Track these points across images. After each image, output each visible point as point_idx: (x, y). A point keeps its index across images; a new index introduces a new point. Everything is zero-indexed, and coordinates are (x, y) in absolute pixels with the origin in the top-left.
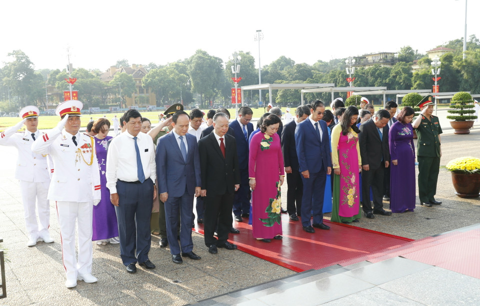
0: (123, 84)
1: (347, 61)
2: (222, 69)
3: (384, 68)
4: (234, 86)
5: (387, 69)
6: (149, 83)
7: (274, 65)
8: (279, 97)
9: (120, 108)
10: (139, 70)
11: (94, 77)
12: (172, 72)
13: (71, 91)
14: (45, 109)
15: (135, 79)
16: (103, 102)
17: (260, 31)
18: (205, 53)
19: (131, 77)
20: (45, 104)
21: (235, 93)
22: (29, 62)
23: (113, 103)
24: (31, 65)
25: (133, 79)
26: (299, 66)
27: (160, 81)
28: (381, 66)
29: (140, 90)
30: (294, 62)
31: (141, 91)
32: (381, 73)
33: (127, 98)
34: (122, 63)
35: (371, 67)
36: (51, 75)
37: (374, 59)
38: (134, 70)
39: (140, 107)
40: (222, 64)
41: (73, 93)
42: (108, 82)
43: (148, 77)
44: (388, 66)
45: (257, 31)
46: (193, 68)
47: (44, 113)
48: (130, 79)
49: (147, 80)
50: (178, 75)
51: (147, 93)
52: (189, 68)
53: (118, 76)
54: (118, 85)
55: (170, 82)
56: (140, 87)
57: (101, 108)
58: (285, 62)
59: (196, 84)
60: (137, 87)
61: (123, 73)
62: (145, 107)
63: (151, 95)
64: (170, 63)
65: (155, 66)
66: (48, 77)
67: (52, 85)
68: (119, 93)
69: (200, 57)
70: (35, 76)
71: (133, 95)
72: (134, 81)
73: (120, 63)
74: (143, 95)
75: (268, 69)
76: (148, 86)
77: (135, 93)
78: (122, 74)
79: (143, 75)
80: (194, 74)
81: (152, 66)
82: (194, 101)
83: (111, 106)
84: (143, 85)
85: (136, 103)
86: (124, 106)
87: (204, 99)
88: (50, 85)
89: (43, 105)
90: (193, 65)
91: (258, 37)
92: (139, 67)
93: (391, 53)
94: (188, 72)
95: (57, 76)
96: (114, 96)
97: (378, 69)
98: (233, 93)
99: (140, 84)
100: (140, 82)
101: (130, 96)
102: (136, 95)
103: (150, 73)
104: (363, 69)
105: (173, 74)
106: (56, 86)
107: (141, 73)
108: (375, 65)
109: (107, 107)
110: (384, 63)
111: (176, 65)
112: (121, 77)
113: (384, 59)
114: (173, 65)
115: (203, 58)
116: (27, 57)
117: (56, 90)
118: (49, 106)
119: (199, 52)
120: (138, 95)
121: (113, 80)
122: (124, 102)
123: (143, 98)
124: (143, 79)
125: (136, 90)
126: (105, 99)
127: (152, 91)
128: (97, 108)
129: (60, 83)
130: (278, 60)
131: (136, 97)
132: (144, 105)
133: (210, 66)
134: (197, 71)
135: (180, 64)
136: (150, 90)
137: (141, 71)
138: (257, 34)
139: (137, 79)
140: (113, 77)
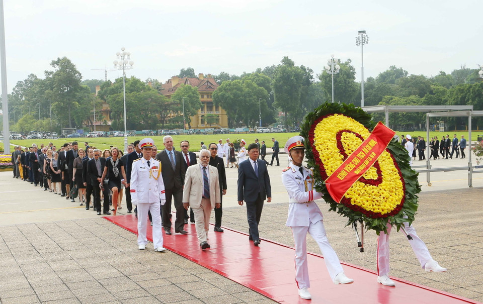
2: (311, 81)
9: (183, 129)
11: (151, 90)
15: (202, 93)
16: (162, 122)
17: (364, 32)
19: (196, 90)
20: (92, 123)
22: (74, 71)
23: (173, 122)
24: (77, 75)
25: (198, 92)
26: (414, 78)
29: (207, 106)
31: (210, 108)
38: (201, 82)
42: (169, 96)
43: (219, 90)
45: (360, 32)
50: (255, 88)
51: (216, 110)
53: (181, 89)
54: (181, 100)
55: (245, 95)
56: (209, 103)
61: (186, 85)
63: (222, 114)
64: (247, 73)
65: (228, 77)
66: (98, 90)
68: (181, 110)
71: (199, 113)
73: (184, 72)
74: (212, 113)
77: (202, 110)
78: (186, 87)
81: (224, 77)
82: (275, 121)
85: (203, 123)
86: (187, 126)
88: (99, 100)
89: (90, 124)
91: (361, 39)
92: (208, 77)
95: (109, 88)
96: (175, 114)
100: (208, 97)
102: (203, 113)
103: (223, 85)
107: (209, 85)
116: (73, 65)
120: (206, 113)
122: (188, 122)
123: (212, 116)
124: (214, 93)
131: (203, 116)
132: (213, 125)
134: (281, 83)
136: (220, 107)
137: (210, 83)
138: (360, 35)
139: (204, 93)
140: (175, 89)
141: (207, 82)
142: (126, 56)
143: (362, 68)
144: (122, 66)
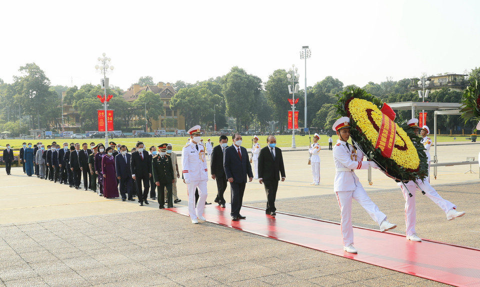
0: (148, 104)
1: (419, 83)
2: (260, 90)
3: (453, 92)
4: (291, 109)
5: (457, 93)
6: (178, 104)
7: (319, 86)
8: (328, 122)
9: (145, 132)
10: (167, 89)
11: (116, 95)
12: (204, 92)
13: (106, 110)
14: (60, 132)
15: (162, 100)
16: (124, 125)
17: (307, 47)
18: (242, 71)
19: (159, 97)
20: (60, 126)
21: (292, 116)
22: (43, 77)
23: (135, 126)
24: (45, 81)
25: (160, 99)
27: (190, 101)
28: (450, 90)
29: (167, 112)
30: (342, 84)
31: (169, 113)
32: (450, 98)
33: (153, 121)
34: (146, 81)
35: (438, 90)
36: (68, 93)
37: (441, 81)
38: (161, 89)
39: (166, 131)
40: (262, 84)
41: (108, 112)
42: (132, 101)
43: (177, 97)
44: (458, 90)
45: (304, 47)
46: (228, 88)
47: (58, 135)
48: (157, 99)
49: (176, 101)
50: (210, 95)
51: (175, 115)
52: (224, 88)
53: (143, 95)
54: (143, 105)
55: (201, 103)
56: (168, 108)
57: (123, 131)
58: (331, 84)
59: (231, 107)
60: (164, 108)
61: (148, 91)
62: (174, 131)
63: (178, 117)
64: (200, 81)
65: (184, 85)
66: (64, 95)
67: (68, 104)
68: (144, 115)
69: (236, 76)
70: (50, 93)
71: (160, 117)
72: (161, 102)
73: (142, 80)
74: (170, 117)
75: (312, 91)
76: (177, 107)
77: (162, 115)
78: (148, 93)
79: (171, 95)
80: (229, 95)
82: (227, 126)
83: (134, 129)
84: (170, 106)
85: (162, 126)
86: (149, 129)
87: (240, 124)
88: (66, 104)
89: (58, 126)
90: (229, 84)
91: (304, 53)
92: (167, 85)
93: (461, 75)
94: (222, 93)
95: (74, 94)
96: (138, 118)
97: (447, 94)
98: (290, 117)
99: (167, 106)
100: (168, 103)
101: (156, 119)
102: (163, 118)
103: (180, 92)
104: (430, 92)
105: (206, 95)
106: (73, 105)
107: (168, 92)
108: (443, 89)
109: (130, 131)
110: (453, 87)
111: (209, 84)
112: (146, 96)
113: (453, 82)
114: (205, 84)
115: (240, 76)
116: (42, 71)
117: (72, 110)
118: (65, 128)
119: (235, 69)
120: (165, 117)
121: (137, 100)
122: (150, 125)
123: (171, 120)
124: (172, 99)
125: (163, 112)
126: (128, 121)
127: (181, 113)
128: (119, 131)
129: (78, 102)
130: (324, 81)
131: (162, 120)
132: (172, 129)
133: (248, 86)
134: (234, 91)
135: (213, 83)
136: (178, 112)
137: (169, 91)
138: (304, 50)
139: (164, 100)
140: (137, 96)
141: (167, 91)
142: (107, 61)
143: (306, 79)
144: (103, 70)
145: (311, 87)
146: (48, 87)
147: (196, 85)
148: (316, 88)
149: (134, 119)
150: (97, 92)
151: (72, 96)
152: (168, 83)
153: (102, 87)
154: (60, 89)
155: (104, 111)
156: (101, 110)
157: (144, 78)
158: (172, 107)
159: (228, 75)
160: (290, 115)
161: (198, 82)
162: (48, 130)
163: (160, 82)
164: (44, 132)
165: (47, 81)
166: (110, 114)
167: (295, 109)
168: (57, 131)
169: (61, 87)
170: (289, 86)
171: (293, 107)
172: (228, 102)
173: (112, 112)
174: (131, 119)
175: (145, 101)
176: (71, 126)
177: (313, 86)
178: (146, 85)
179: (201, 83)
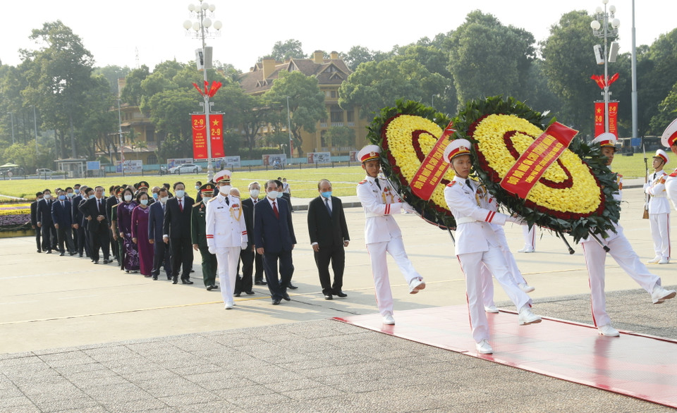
0: (293, 97)
4: (602, 98)
6: (358, 96)
7: (665, 44)
9: (288, 156)
10: (332, 66)
11: (227, 82)
12: (409, 70)
13: (207, 114)
14: (115, 162)
15: (322, 88)
16: (246, 144)
18: (490, 20)
19: (315, 81)
20: (115, 149)
21: (603, 114)
22: (80, 50)
23: (268, 146)
24: (84, 57)
25: (318, 86)
27: (382, 90)
29: (331, 113)
31: (337, 117)
33: (304, 134)
34: (287, 50)
36: (129, 81)
38: (319, 67)
39: (332, 155)
40: (534, 45)
41: (212, 118)
42: (260, 94)
43: (354, 80)
46: (461, 58)
47: (113, 169)
48: (311, 86)
49: (351, 89)
50: (424, 74)
51: (349, 120)
52: (451, 58)
53: (282, 80)
54: (283, 101)
55: (406, 91)
56: (334, 107)
57: (244, 156)
59: (468, 98)
60: (327, 105)
61: (292, 72)
62: (348, 154)
63: (359, 127)
64: (400, 46)
65: (366, 54)
66: (121, 87)
67: (131, 103)
68: (284, 123)
69: (478, 31)
70: (94, 83)
71: (319, 126)
72: (320, 93)
73: (280, 48)
74: (340, 125)
75: (649, 55)
76: (351, 105)
77: (322, 121)
78: (293, 75)
79: (340, 77)
80: (464, 72)
81: (359, 54)
83: (266, 152)
84: (340, 101)
85: (323, 145)
86: (296, 152)
88: (126, 104)
89: (112, 151)
90: (462, 50)
92: (331, 57)
94: (448, 68)
95: (143, 83)
96: (272, 129)
98: (599, 115)
99: (333, 100)
100: (333, 94)
101: (311, 130)
102: (324, 126)
103: (359, 70)
105: (414, 74)
106: (141, 106)
107: (335, 72)
109: (257, 155)
111: (420, 51)
112: (289, 81)
114: (411, 52)
115: (485, 31)
116: (76, 38)
117: (139, 116)
118: (125, 154)
119: (475, 17)
120: (329, 126)
121: (270, 91)
122: (297, 142)
123: (341, 132)
124: (343, 86)
125: (324, 114)
126: (252, 136)
127: (363, 116)
128: (235, 158)
129: (151, 100)
131: (323, 132)
132: (345, 149)
133: (503, 53)
134: (473, 64)
135: (430, 49)
136: (357, 114)
137: (337, 69)
139: (326, 88)
140: (270, 82)
141: (331, 69)
142: (208, 12)
143: (634, 30)
144: (200, 31)
145: (645, 47)
146: (89, 70)
147: (392, 54)
148: (658, 48)
149: (265, 131)
150: (188, 76)
151: (138, 87)
152: (334, 53)
153: (199, 67)
154: (113, 72)
155: (203, 117)
156: (198, 114)
157: (283, 43)
158: (342, 103)
159: (460, 29)
160: (599, 111)
161: (396, 47)
162: (93, 158)
163: (316, 52)
164: (84, 162)
165: (88, 58)
166: (216, 123)
167: (611, 98)
168: (109, 159)
169: (116, 68)
170: (596, 48)
171: (606, 94)
172: (462, 88)
173: (219, 118)
174: (259, 132)
175: (287, 93)
176: (138, 150)
177: (650, 45)
178: (287, 59)
179: (402, 51)
